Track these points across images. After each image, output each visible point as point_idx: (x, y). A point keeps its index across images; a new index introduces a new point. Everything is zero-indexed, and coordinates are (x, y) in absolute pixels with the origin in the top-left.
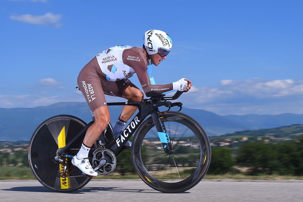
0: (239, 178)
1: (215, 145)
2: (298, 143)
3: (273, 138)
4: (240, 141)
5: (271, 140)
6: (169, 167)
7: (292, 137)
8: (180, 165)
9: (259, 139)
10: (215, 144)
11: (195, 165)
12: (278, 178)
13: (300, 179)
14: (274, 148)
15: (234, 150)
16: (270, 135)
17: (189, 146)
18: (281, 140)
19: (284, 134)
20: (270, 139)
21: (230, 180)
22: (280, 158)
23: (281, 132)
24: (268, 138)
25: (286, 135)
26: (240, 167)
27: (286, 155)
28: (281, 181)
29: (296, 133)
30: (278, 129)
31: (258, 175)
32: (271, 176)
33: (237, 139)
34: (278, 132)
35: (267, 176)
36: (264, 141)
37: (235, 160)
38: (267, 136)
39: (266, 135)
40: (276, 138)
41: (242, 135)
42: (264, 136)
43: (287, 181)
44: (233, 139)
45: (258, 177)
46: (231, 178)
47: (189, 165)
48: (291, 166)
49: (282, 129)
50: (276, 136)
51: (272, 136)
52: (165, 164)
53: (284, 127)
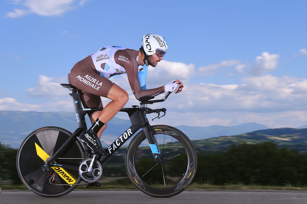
0: (208, 188)
5: (201, 151)
12: (245, 188)
13: (265, 189)
21: (199, 189)
23: (210, 143)
26: (170, 177)
30: (207, 140)
31: (225, 185)
32: (238, 186)
45: (225, 187)
53: (213, 138)
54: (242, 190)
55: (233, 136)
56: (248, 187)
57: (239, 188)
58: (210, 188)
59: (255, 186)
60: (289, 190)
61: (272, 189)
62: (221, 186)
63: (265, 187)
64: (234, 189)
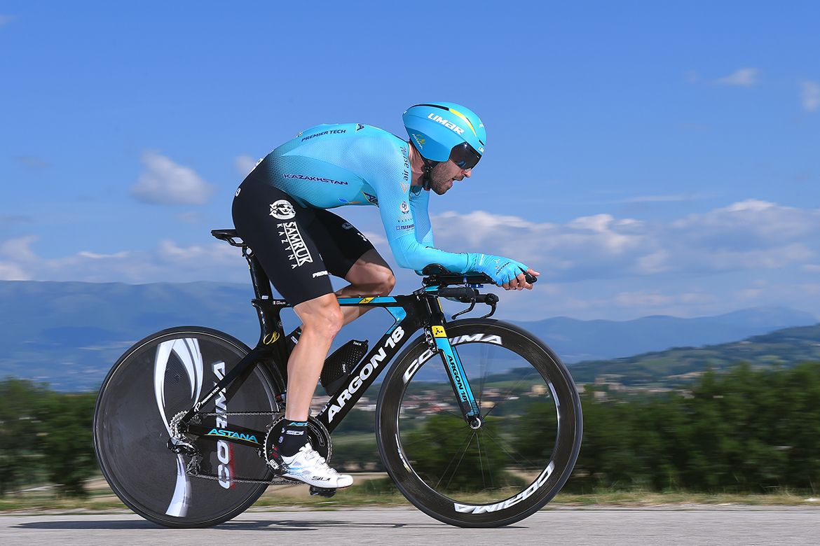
2: (687, 401)
3: (616, 387)
4: (527, 396)
5: (612, 393)
7: (669, 384)
8: (352, 467)
10: (452, 404)
12: (650, 500)
13: (709, 503)
14: (621, 416)
15: (506, 422)
16: (608, 379)
18: (641, 392)
19: (650, 375)
20: (611, 388)
22: (636, 446)
23: (641, 368)
24: (604, 388)
25: (654, 379)
26: (522, 470)
27: (652, 434)
28: (660, 509)
29: (681, 374)
30: (632, 360)
33: (515, 392)
34: (631, 369)
35: (618, 494)
36: (592, 396)
37: (512, 451)
38: (600, 381)
39: (597, 379)
40: (624, 388)
41: (531, 379)
42: (593, 380)
43: (675, 507)
44: (505, 389)
45: (594, 497)
47: (376, 466)
48: (666, 466)
49: (643, 363)
50: (624, 382)
51: (616, 380)
53: (650, 354)
54: (640, 506)
55: (708, 348)
56: (661, 497)
57: (633, 501)
59: (683, 495)
61: (730, 501)
62: (583, 496)
63: (712, 497)
64: (617, 504)
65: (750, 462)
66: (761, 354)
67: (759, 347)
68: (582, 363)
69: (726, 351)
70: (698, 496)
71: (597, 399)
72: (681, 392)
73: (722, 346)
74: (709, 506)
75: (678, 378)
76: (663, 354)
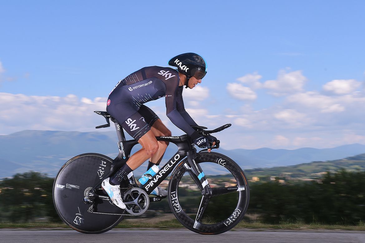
0: (257, 228)
1: (218, 187)
2: (320, 185)
3: (289, 178)
4: (250, 181)
5: (287, 181)
6: (162, 213)
7: (312, 177)
9: (273, 179)
10: (218, 185)
11: (194, 211)
12: (305, 227)
13: (331, 229)
16: (285, 175)
17: (187, 187)
18: (299, 180)
19: (303, 173)
20: (286, 179)
21: (246, 229)
22: (297, 204)
23: (300, 170)
24: (284, 179)
25: (305, 175)
28: (310, 231)
29: (317, 173)
30: (295, 167)
31: (280, 224)
32: (296, 225)
34: (295, 170)
35: (290, 224)
36: (278, 181)
40: (292, 179)
41: (252, 174)
42: (278, 175)
43: (315, 230)
45: (281, 226)
46: (247, 227)
50: (292, 176)
51: (289, 175)
52: (156, 210)
53: (304, 164)
54: (300, 230)
55: (329, 162)
56: (309, 226)
57: (297, 228)
58: (260, 227)
59: (319, 226)
60: (361, 230)
61: (340, 229)
62: (275, 225)
63: (332, 226)
64: (290, 229)
65: (347, 211)
66: (352, 165)
67: (351, 162)
68: (275, 168)
69: (336, 163)
70: (325, 226)
71: (280, 183)
72: (317, 181)
73: (334, 161)
74: (331, 231)
75: (316, 175)
76: (309, 164)
